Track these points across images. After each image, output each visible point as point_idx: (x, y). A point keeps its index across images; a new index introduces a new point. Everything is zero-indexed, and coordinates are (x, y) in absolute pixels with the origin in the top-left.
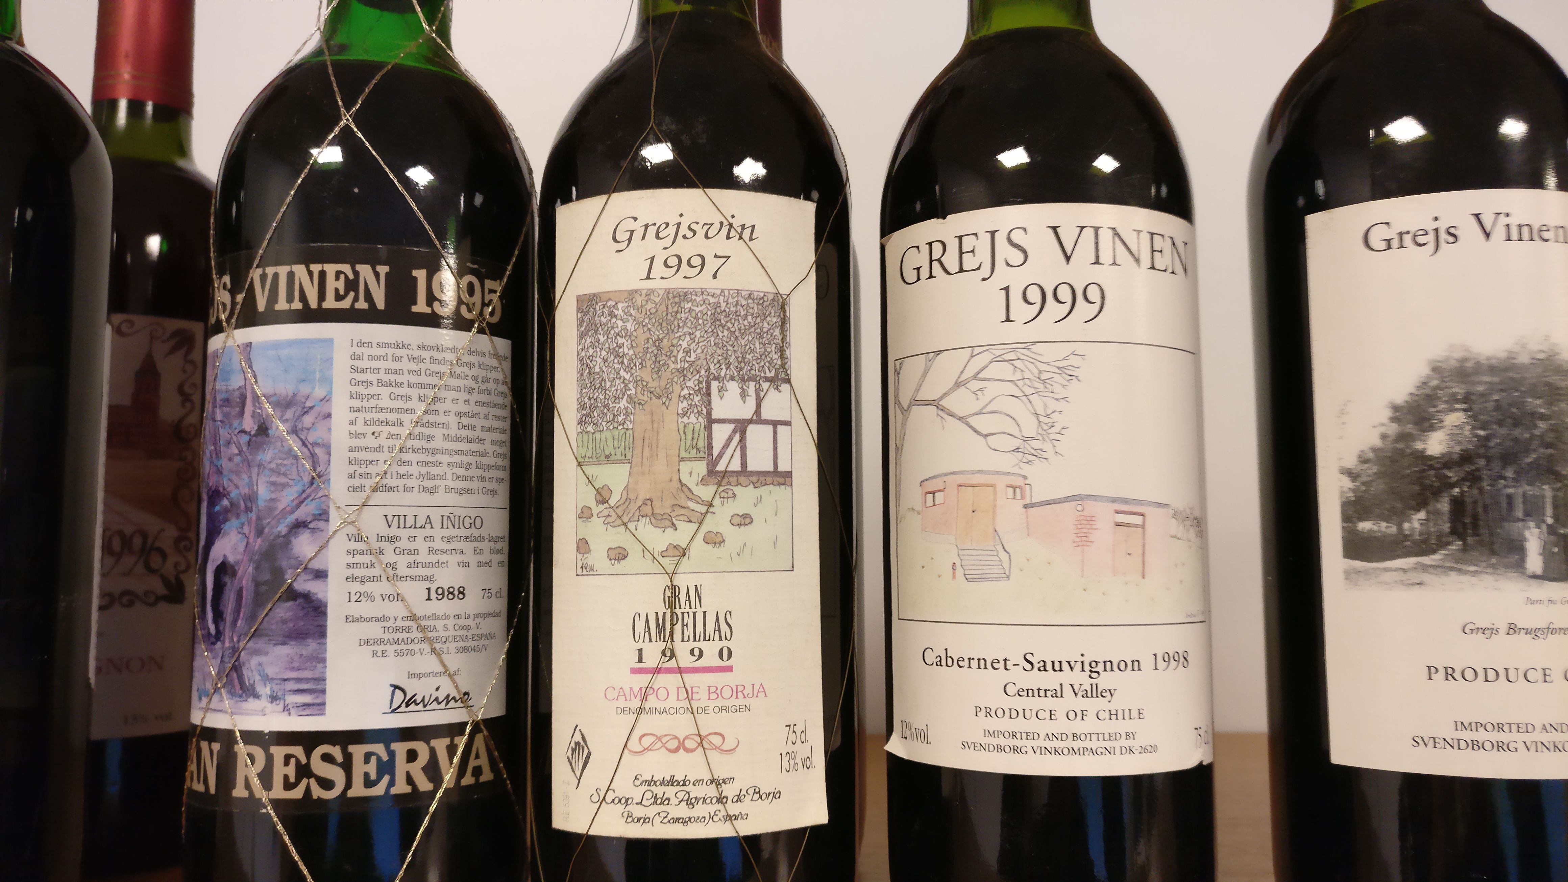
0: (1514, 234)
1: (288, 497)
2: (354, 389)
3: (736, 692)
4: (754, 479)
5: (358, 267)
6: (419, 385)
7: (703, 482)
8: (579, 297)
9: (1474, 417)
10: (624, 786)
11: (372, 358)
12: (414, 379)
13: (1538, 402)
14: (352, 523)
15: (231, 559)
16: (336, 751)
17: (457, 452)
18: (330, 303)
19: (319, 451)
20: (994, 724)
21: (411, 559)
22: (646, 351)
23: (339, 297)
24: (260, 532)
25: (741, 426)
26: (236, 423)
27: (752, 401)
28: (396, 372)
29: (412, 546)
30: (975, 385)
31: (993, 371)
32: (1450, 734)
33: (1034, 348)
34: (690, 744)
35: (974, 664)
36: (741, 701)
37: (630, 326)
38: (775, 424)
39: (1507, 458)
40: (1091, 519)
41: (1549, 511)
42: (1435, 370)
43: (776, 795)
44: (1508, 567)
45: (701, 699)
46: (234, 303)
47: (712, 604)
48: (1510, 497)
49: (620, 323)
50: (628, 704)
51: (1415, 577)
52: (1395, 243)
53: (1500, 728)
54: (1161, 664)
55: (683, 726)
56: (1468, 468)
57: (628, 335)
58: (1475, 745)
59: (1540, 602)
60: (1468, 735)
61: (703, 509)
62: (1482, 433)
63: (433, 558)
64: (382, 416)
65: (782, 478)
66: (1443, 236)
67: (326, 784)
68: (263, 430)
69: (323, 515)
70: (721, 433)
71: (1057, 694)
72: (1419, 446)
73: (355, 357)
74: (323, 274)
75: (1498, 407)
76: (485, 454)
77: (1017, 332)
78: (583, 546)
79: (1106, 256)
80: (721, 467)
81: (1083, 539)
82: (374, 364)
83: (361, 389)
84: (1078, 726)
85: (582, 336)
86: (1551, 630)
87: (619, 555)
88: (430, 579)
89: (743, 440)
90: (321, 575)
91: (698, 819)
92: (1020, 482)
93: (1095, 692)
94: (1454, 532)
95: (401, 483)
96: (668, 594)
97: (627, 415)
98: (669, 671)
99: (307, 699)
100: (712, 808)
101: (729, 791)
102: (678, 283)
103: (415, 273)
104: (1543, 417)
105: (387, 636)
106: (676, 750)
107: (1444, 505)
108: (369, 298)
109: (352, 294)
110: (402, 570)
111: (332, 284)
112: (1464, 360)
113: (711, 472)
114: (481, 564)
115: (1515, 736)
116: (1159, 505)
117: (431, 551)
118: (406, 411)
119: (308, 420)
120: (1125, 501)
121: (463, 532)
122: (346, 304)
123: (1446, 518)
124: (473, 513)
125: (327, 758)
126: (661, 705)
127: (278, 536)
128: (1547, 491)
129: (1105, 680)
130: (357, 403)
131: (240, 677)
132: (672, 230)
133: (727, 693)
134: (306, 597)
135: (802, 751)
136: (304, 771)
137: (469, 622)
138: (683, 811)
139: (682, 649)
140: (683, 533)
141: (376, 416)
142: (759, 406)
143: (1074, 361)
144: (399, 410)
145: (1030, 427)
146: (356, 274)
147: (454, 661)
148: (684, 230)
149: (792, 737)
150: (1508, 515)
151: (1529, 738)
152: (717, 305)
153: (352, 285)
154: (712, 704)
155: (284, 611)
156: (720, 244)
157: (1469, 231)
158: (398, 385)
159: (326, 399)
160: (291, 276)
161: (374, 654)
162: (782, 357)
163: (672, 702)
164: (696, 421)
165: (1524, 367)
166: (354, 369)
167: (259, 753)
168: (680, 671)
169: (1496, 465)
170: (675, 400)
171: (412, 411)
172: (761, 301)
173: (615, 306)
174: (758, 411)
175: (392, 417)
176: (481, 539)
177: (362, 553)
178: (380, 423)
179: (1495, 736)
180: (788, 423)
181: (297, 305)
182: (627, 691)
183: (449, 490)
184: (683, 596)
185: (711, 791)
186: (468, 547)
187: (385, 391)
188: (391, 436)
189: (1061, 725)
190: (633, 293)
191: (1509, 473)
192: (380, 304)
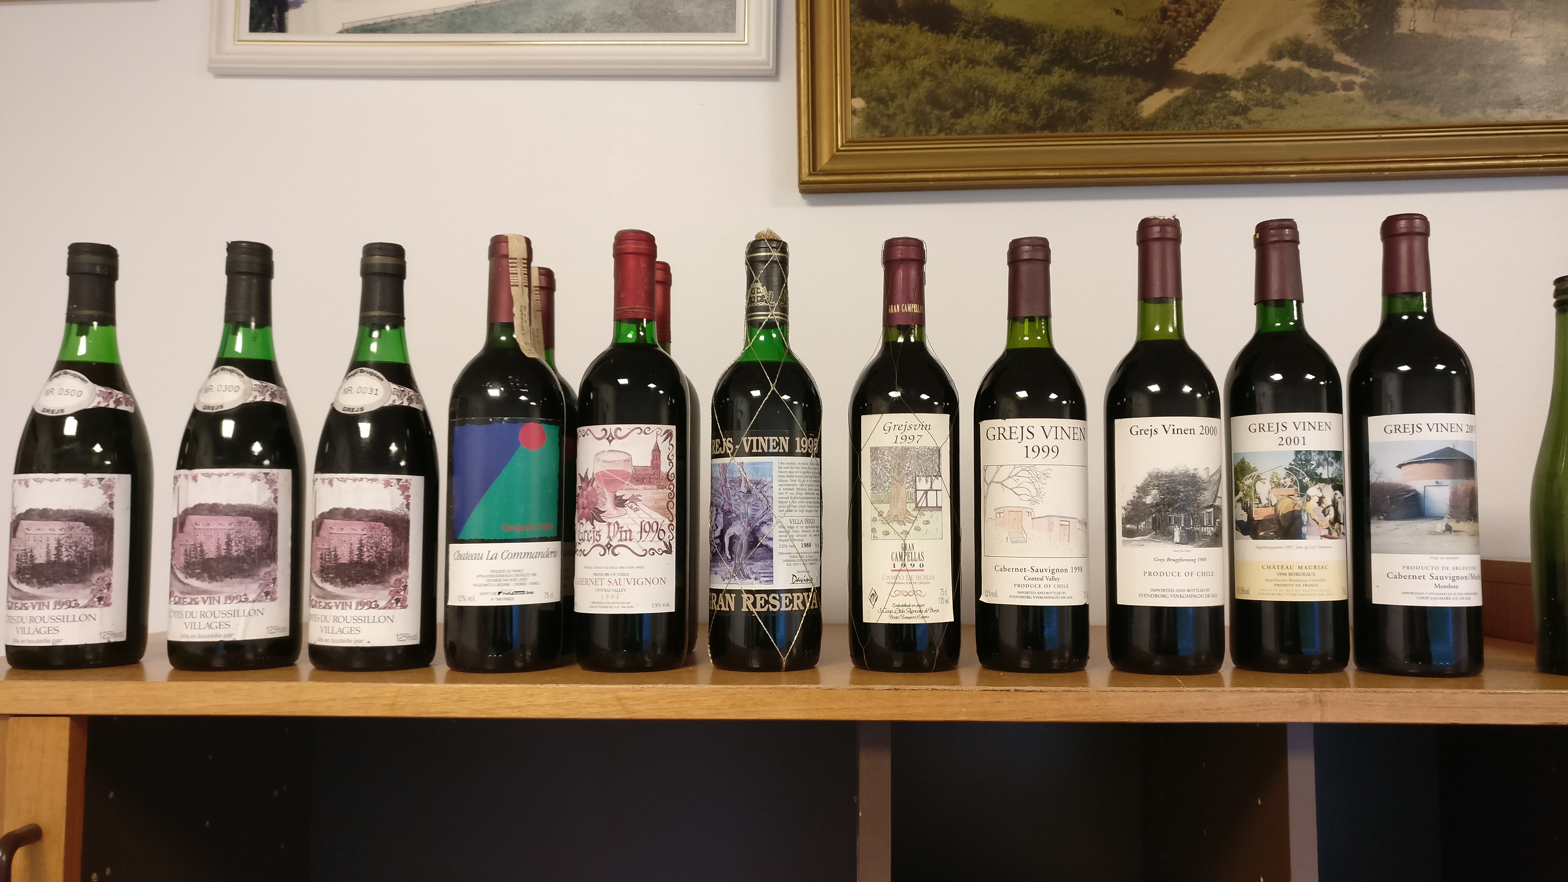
0: (1176, 431)
1: (759, 513)
2: (780, 479)
3: (925, 577)
4: (930, 509)
5: (780, 438)
6: (798, 477)
7: (914, 510)
8: (871, 448)
9: (1160, 492)
10: (889, 607)
11: (785, 468)
12: (797, 474)
13: (1181, 487)
14: (780, 522)
15: (737, 534)
16: (777, 596)
17: (808, 498)
18: (771, 450)
19: (769, 499)
20: (1021, 589)
21: (797, 534)
22: (895, 467)
23: (774, 448)
24: (749, 525)
25: (926, 492)
26: (737, 489)
27: (929, 483)
28: (792, 472)
29: (797, 530)
30: (1015, 478)
31: (1022, 474)
32: (1150, 593)
33: (1035, 466)
34: (910, 594)
35: (1014, 570)
36: (926, 581)
37: (890, 458)
38: (937, 491)
39: (1170, 505)
40: (1053, 523)
41: (1182, 522)
42: (1149, 476)
43: (938, 611)
44: (1169, 540)
45: (914, 580)
46: (735, 449)
47: (917, 550)
48: (1170, 517)
49: (886, 457)
50: (890, 581)
51: (1141, 543)
52: (1139, 433)
53: (1163, 590)
54: (1074, 570)
55: (908, 588)
56: (1158, 508)
57: (889, 461)
58: (1156, 596)
59: (1178, 551)
60: (1154, 593)
61: (914, 519)
62: (1162, 497)
63: (803, 534)
64: (788, 487)
65: (938, 508)
66: (1153, 431)
67: (774, 606)
68: (749, 492)
69: (771, 520)
70: (920, 494)
71: (1042, 579)
72: (1144, 500)
73: (779, 468)
74: (769, 440)
75: (1168, 489)
76: (815, 498)
77: (1029, 461)
78: (874, 530)
79: (1059, 436)
80: (920, 505)
81: (1050, 529)
82: (786, 470)
83: (782, 478)
84: (1048, 590)
85: (872, 461)
86: (1181, 560)
87: (887, 533)
88: (802, 541)
89: (926, 497)
90: (771, 539)
91: (913, 617)
92: (1031, 511)
93: (1053, 579)
94: (1153, 528)
95: (794, 509)
96: (904, 546)
97: (889, 488)
98: (904, 571)
99: (767, 579)
100: (918, 614)
101: (923, 609)
102: (906, 445)
103: (796, 439)
104: (1182, 492)
105: (791, 559)
106: (907, 595)
107: (1150, 520)
108: (783, 448)
109: (778, 447)
110: (795, 538)
111: (771, 444)
112: (1158, 473)
113: (916, 507)
114: (815, 535)
115: (1168, 593)
116: (1074, 518)
117: (803, 531)
118: (795, 485)
119: (765, 489)
120: (1064, 517)
121: (810, 525)
122: (776, 450)
123: (1151, 524)
124: (812, 518)
125: (774, 598)
126: (901, 581)
127: (756, 526)
128: (1183, 516)
129: (1056, 575)
130: (780, 483)
131: (743, 572)
132: (904, 427)
133: (922, 578)
134: (766, 546)
135: (945, 597)
136: (767, 602)
137: (812, 555)
138: (909, 615)
139: (908, 564)
140: (908, 526)
141: (786, 487)
142: (931, 485)
143: (1049, 471)
144: (793, 485)
145: (1034, 493)
146: (779, 440)
147: (809, 567)
148: (907, 428)
149: (942, 593)
150: (1169, 524)
151: (1172, 593)
152: (918, 452)
153: (778, 444)
154: (917, 581)
155: (760, 551)
156: (919, 432)
157: (1161, 430)
158: (793, 477)
159: (771, 482)
160: (758, 440)
161: (788, 565)
162: (939, 468)
163: (905, 581)
164: (912, 490)
165: (1176, 475)
166: (780, 472)
167: (751, 596)
168: (907, 570)
169: (1166, 507)
170: (905, 483)
171: (796, 485)
172: (932, 450)
173: (885, 452)
174: (931, 487)
175: (791, 487)
176: (814, 527)
177: (783, 532)
178: (788, 489)
179: (1162, 593)
180: (941, 490)
181: (760, 450)
182: (890, 577)
183: (807, 511)
184: (908, 547)
185: (918, 609)
186: (811, 529)
187: (789, 479)
188: (791, 494)
189: (1043, 589)
190: (890, 448)
191: (1170, 510)
192: (787, 451)
